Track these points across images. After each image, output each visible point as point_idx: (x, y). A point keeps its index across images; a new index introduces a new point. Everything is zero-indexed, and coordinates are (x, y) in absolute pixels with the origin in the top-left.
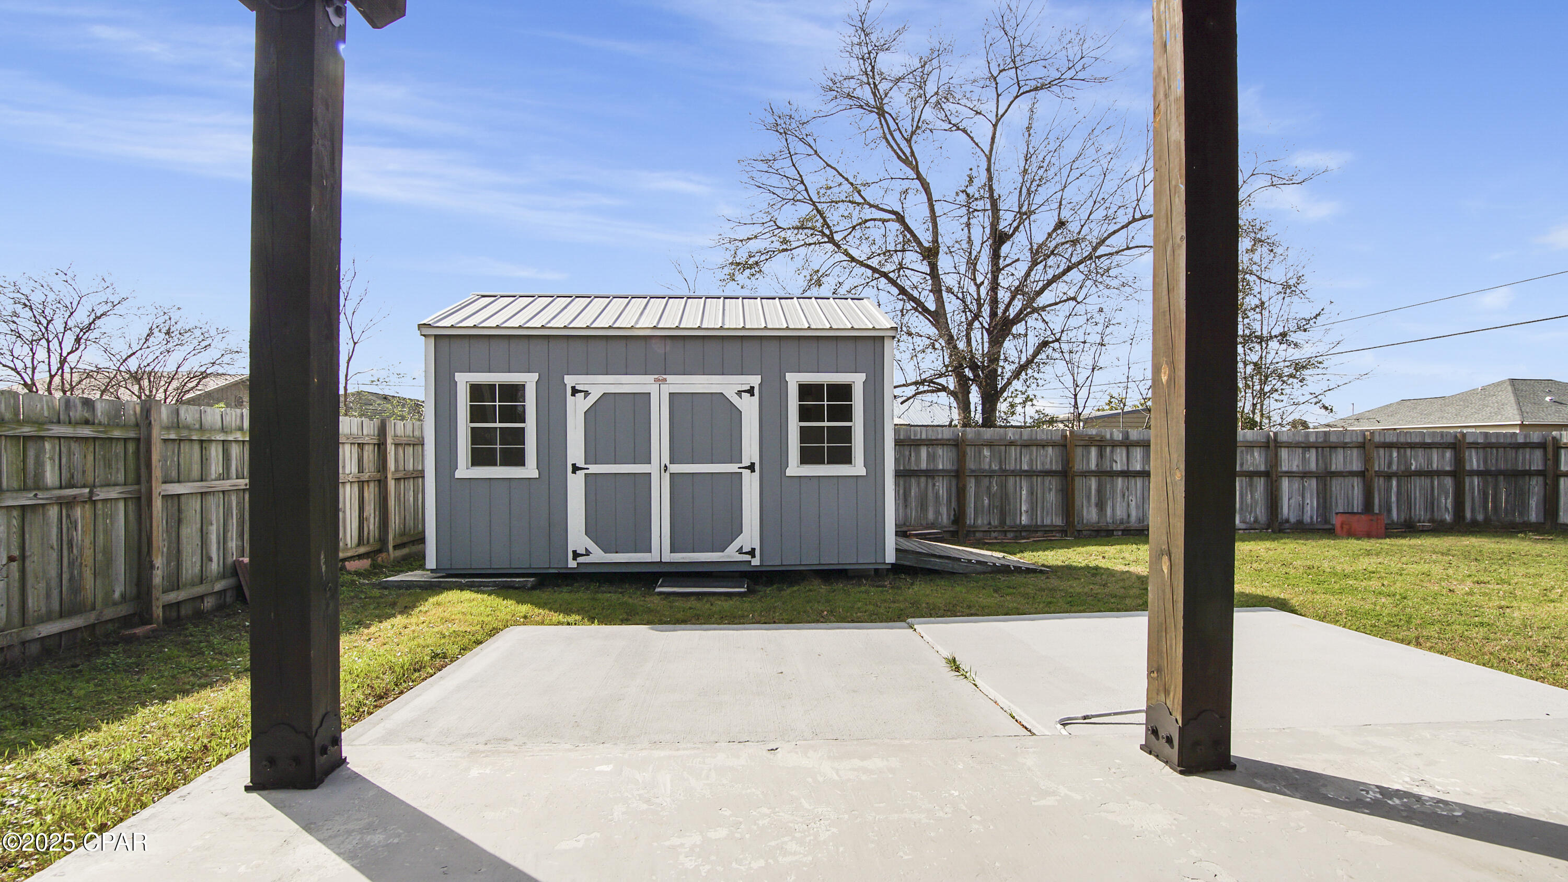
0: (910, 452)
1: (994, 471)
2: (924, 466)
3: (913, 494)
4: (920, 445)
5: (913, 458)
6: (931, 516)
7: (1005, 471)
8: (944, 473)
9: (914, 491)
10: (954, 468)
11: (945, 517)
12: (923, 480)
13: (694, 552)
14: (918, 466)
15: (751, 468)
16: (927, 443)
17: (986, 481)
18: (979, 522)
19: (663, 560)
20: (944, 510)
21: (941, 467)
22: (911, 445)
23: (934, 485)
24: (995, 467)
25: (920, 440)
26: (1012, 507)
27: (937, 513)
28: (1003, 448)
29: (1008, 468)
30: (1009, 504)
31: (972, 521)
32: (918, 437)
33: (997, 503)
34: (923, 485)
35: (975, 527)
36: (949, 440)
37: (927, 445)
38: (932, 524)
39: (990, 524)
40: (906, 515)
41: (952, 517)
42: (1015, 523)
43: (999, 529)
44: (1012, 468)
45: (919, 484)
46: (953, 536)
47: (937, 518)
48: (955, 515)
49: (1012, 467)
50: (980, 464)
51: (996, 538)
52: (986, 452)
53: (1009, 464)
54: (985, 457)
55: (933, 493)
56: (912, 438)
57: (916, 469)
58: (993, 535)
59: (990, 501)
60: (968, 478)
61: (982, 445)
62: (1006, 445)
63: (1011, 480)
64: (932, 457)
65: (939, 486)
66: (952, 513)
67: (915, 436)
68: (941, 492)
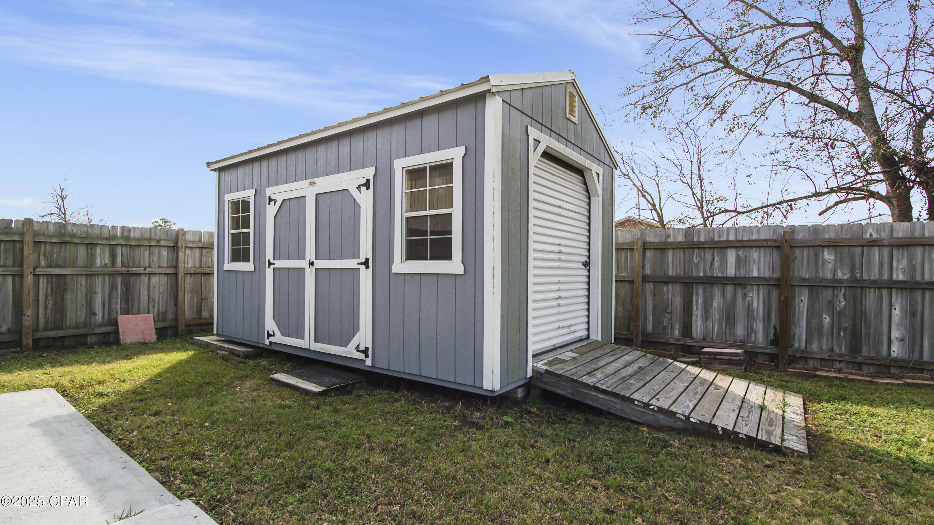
0: (713, 255)
1: (841, 281)
2: (731, 272)
3: (715, 304)
4: (727, 248)
5: (716, 263)
6: (740, 331)
7: (862, 280)
8: (759, 282)
9: (717, 302)
10: (776, 275)
11: (760, 335)
12: (730, 288)
13: (329, 344)
14: (723, 274)
15: (366, 263)
16: (736, 245)
17: (828, 294)
18: (815, 346)
19: (311, 349)
20: (759, 326)
21: (755, 274)
22: (714, 248)
23: (745, 296)
24: (843, 274)
25: (728, 241)
26: (872, 331)
27: (750, 330)
28: (859, 249)
29: (865, 277)
30: (868, 326)
31: (803, 345)
32: (724, 238)
33: (846, 323)
34: (729, 295)
35: (807, 352)
36: (766, 241)
37: (736, 247)
38: (741, 342)
39: (832, 350)
40: (706, 328)
41: (771, 337)
42: (878, 353)
43: (847, 358)
44: (873, 278)
45: (723, 294)
46: (771, 360)
47: (749, 335)
48: (775, 334)
49: (874, 276)
50: (817, 271)
51: (840, 371)
52: (828, 256)
53: (869, 271)
54: (824, 261)
55: (743, 306)
56: (716, 239)
57: (720, 275)
58: (838, 365)
59: (832, 319)
60: (797, 289)
61: (820, 246)
62: (862, 246)
63: (871, 296)
64: (740, 262)
65: (752, 297)
66: (772, 331)
67: (719, 237)
68: (755, 304)
